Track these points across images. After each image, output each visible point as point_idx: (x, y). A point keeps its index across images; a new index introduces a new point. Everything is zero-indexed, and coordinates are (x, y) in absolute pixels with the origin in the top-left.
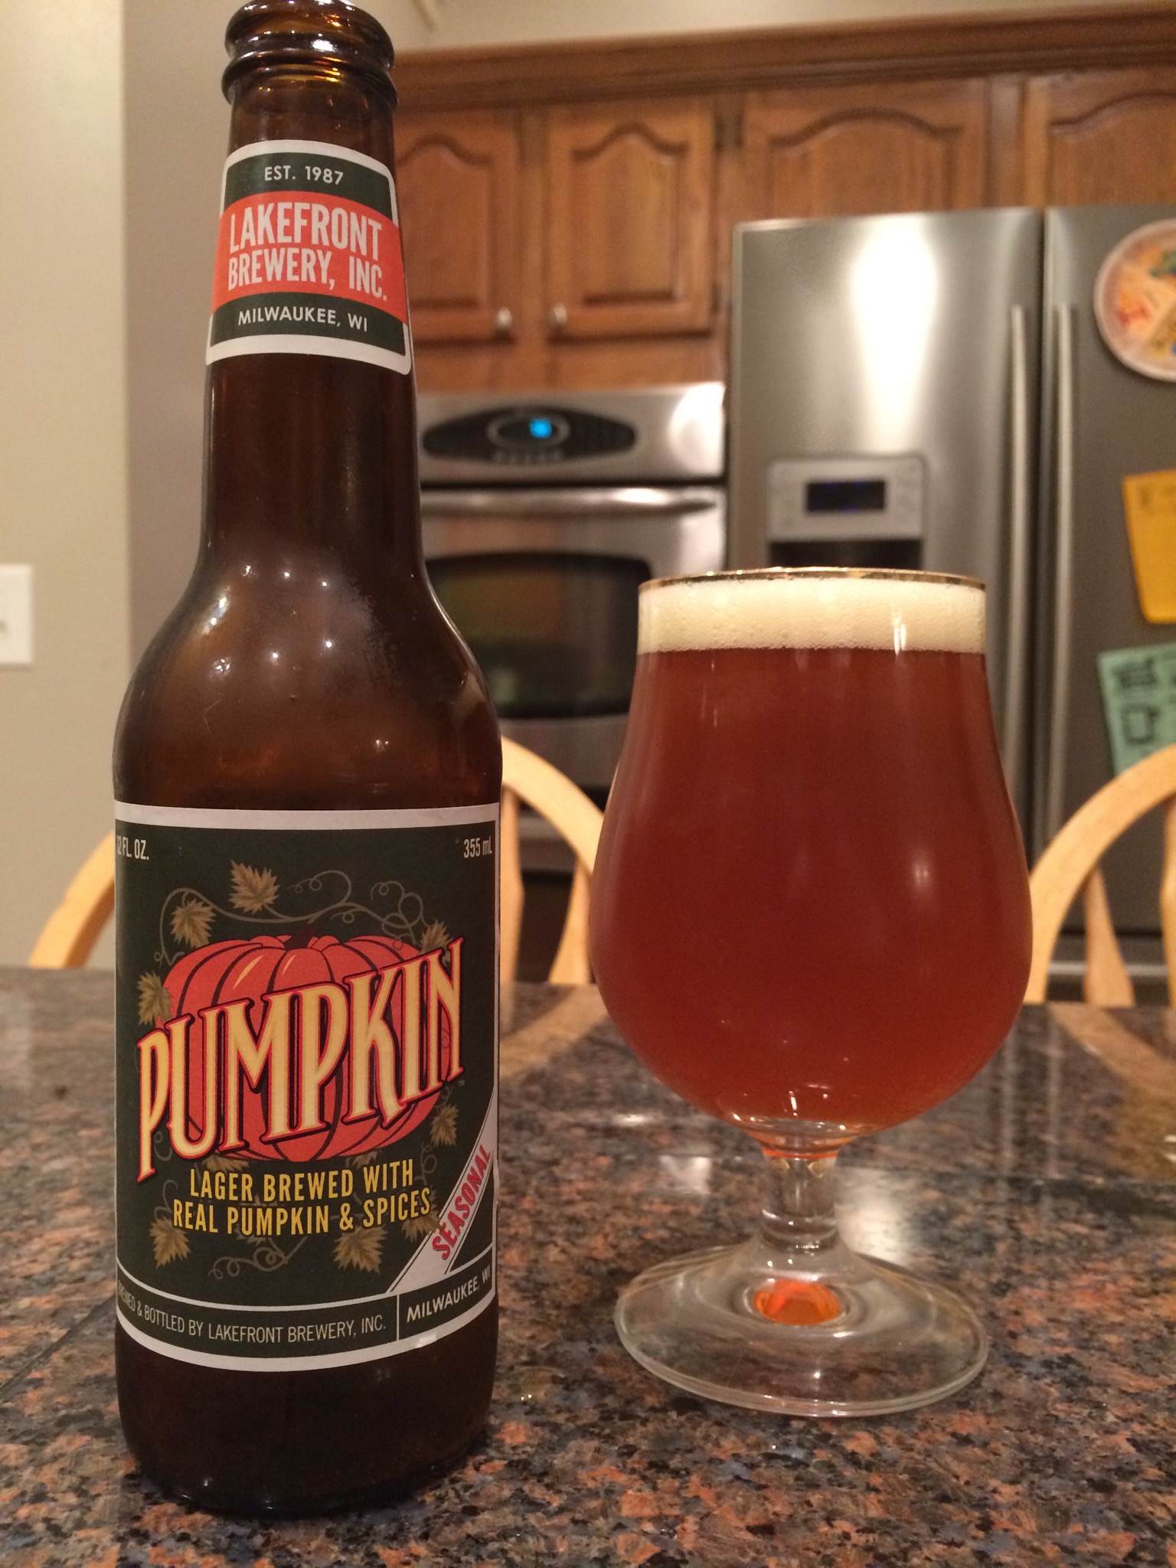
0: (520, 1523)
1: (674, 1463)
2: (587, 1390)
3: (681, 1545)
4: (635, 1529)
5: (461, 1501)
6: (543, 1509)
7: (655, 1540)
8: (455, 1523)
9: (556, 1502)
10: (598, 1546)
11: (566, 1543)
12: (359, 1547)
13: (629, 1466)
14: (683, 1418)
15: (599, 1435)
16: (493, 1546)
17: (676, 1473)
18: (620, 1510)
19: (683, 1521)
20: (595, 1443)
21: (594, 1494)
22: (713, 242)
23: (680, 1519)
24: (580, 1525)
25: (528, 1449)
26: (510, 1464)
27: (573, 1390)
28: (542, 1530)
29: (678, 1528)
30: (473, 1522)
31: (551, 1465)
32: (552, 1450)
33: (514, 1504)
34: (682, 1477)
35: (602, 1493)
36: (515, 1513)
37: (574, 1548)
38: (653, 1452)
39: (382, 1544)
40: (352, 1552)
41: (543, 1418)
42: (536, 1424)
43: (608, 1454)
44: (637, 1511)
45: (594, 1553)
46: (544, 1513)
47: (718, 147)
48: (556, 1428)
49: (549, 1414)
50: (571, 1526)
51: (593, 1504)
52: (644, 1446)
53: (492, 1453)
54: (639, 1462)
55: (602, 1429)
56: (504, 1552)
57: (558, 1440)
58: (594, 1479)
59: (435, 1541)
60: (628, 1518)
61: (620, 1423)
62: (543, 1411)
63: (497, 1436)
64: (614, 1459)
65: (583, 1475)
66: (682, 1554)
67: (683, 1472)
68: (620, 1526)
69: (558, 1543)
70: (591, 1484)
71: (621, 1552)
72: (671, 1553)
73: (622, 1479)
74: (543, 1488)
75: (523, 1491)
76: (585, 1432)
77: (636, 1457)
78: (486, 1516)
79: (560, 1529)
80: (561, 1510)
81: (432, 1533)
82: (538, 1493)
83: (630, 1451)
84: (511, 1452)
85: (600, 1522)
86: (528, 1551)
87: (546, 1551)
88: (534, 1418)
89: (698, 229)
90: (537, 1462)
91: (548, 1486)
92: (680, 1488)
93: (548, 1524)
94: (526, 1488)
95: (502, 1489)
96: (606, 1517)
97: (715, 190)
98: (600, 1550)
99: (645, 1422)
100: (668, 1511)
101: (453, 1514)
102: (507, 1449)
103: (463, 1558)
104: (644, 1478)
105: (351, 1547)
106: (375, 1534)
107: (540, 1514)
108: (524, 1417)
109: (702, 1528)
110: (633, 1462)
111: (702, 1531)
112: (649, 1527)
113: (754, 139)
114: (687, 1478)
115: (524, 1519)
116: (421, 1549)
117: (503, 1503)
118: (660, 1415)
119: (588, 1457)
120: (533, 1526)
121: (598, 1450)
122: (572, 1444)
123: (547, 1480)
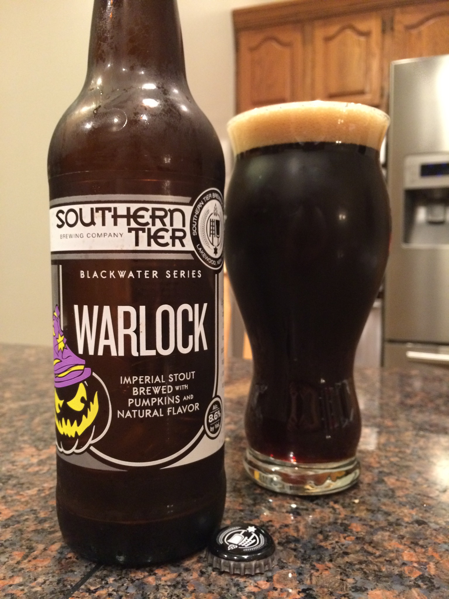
0: (365, 559)
1: (421, 542)
2: (381, 514)
3: (430, 572)
4: (410, 565)
5: (342, 549)
6: (373, 555)
7: (420, 570)
8: (341, 557)
9: (378, 553)
10: (397, 570)
11: (385, 568)
12: (308, 562)
13: (403, 543)
14: (420, 527)
15: (389, 531)
16: (357, 566)
17: (422, 547)
18: (403, 557)
19: (429, 564)
20: (388, 533)
21: (392, 552)
22: (382, 69)
23: (427, 563)
24: (388, 562)
25: (362, 533)
26: (357, 538)
27: (375, 514)
28: (374, 562)
29: (427, 566)
30: (348, 557)
31: (373, 540)
32: (372, 534)
33: (362, 552)
34: (424, 548)
35: (395, 551)
36: (363, 555)
37: (389, 570)
38: (411, 538)
39: (316, 562)
40: (305, 564)
41: (366, 523)
42: (364, 525)
43: (394, 538)
44: (410, 559)
45: (396, 572)
46: (374, 556)
47: (384, 31)
48: (371, 527)
49: (368, 522)
50: (385, 562)
51: (392, 555)
52: (408, 536)
53: (349, 534)
54: (406, 541)
55: (390, 529)
56: (362, 569)
57: (373, 531)
58: (390, 546)
59: (335, 562)
60: (407, 561)
61: (396, 527)
62: (365, 520)
63: (349, 528)
64: (396, 540)
65: (386, 544)
66: (431, 576)
67: (425, 546)
68: (404, 564)
69: (382, 568)
70: (390, 548)
71: (407, 573)
72: (426, 575)
73: (401, 547)
74: (372, 548)
75: (364, 548)
76: (383, 529)
77: (405, 539)
78: (352, 556)
79: (381, 563)
80: (380, 556)
81: (333, 560)
82: (370, 549)
83: (402, 537)
84: (356, 534)
85: (396, 562)
86: (371, 569)
87: (378, 570)
88: (362, 522)
89: (375, 65)
90: (367, 538)
91: (374, 547)
92: (425, 552)
93: (376, 560)
94: (365, 547)
95: (356, 547)
96: (398, 560)
97: (382, 49)
98: (398, 571)
99: (406, 527)
100: (422, 560)
101: (339, 554)
102: (355, 533)
103: (347, 570)
104: (410, 547)
105: (304, 562)
106: (312, 558)
107: (372, 557)
108: (358, 522)
109: (437, 567)
110: (404, 541)
111: (437, 568)
112: (416, 565)
113: (398, 27)
114: (427, 549)
115: (367, 558)
116: (330, 565)
117: (357, 552)
118: (411, 525)
119: (387, 538)
120: (371, 561)
121: (389, 536)
122: (379, 533)
123: (372, 545)
